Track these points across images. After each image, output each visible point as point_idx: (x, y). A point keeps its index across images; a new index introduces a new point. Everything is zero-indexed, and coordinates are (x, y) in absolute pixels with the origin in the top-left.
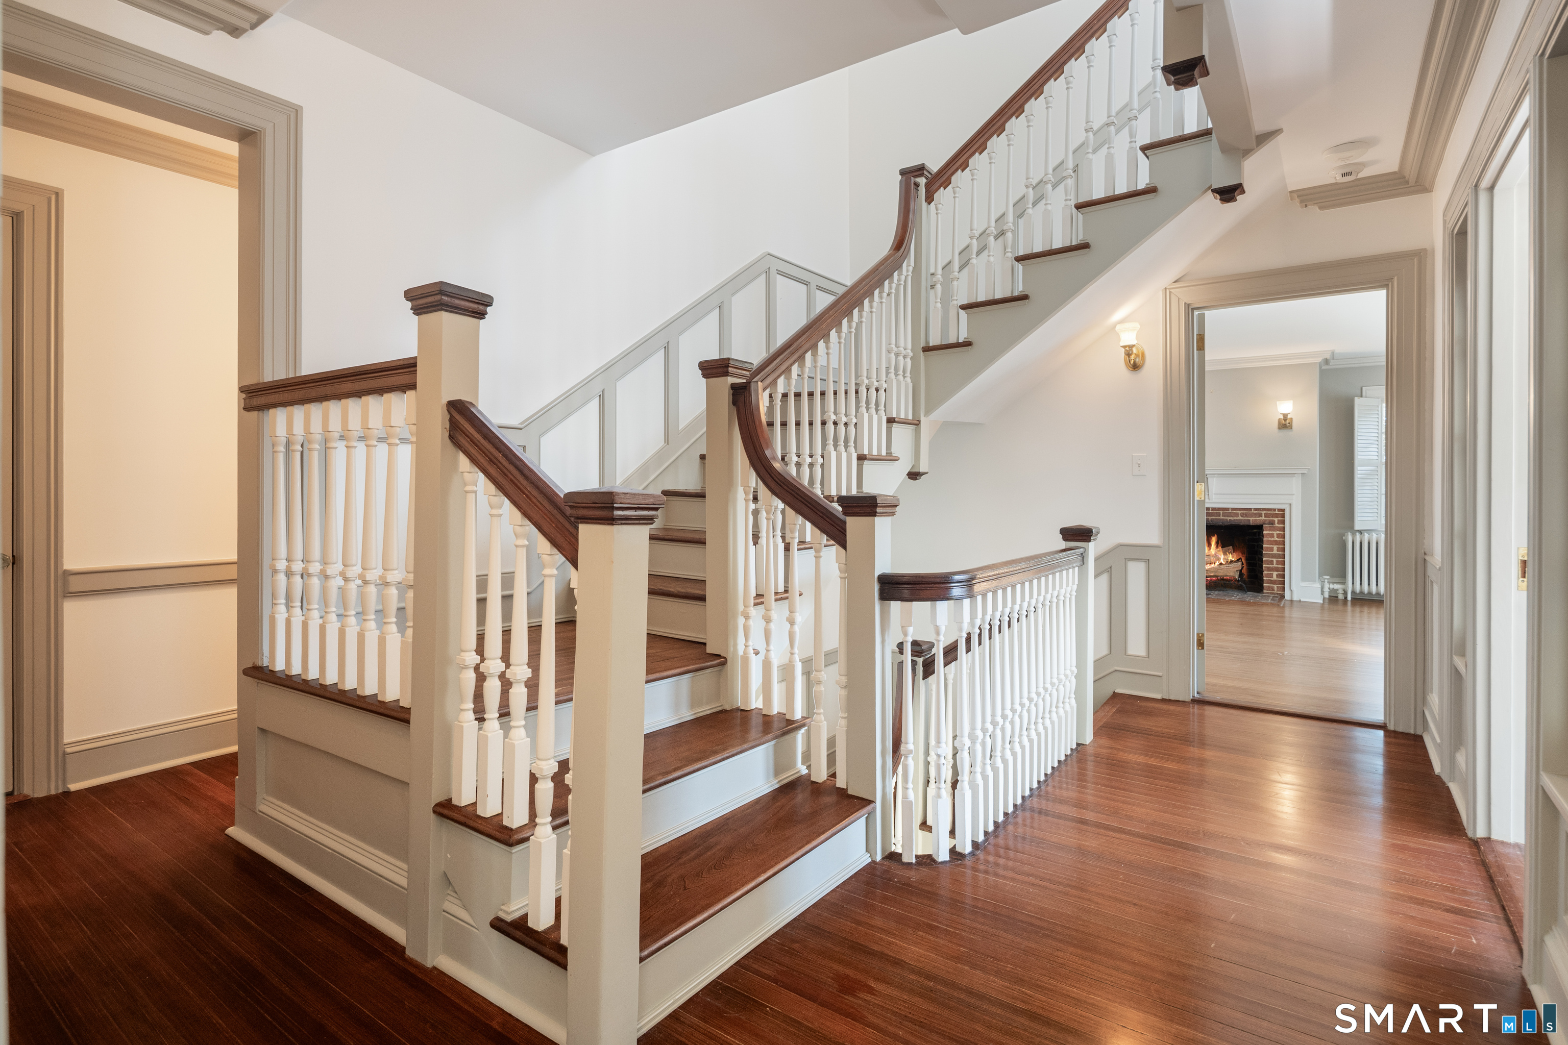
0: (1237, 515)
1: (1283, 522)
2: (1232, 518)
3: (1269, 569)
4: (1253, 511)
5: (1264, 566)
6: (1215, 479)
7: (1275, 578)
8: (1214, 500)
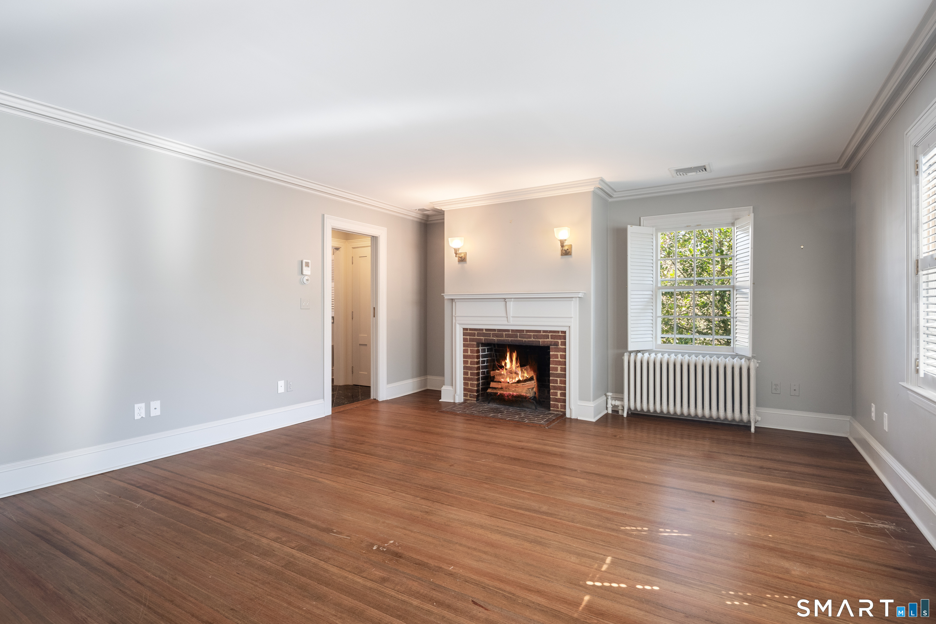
0: (530, 337)
1: (565, 344)
2: (526, 340)
3: (556, 388)
4: (542, 333)
5: (551, 384)
6: (512, 303)
7: (559, 396)
8: (512, 323)
